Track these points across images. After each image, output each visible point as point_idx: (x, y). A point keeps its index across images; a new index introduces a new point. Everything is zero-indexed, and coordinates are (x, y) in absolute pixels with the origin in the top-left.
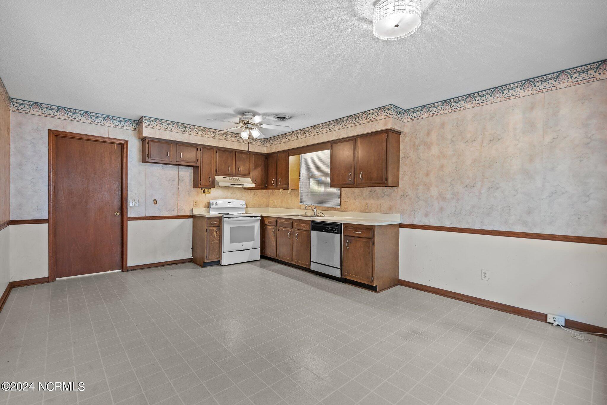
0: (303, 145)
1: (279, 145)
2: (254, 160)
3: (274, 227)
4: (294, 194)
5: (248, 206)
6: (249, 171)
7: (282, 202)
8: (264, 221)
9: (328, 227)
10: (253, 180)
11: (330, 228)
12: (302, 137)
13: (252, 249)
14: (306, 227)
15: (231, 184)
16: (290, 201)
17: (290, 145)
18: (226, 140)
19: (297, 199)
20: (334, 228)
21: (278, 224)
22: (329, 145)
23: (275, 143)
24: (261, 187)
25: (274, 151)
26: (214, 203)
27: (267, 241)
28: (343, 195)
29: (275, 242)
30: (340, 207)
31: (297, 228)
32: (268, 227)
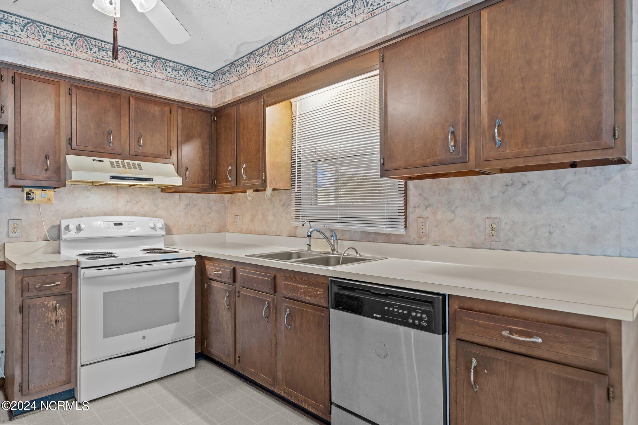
0: (300, 69)
1: (241, 82)
2: (183, 122)
3: (229, 287)
4: (281, 200)
5: (174, 230)
6: (169, 146)
7: (252, 221)
8: (206, 269)
9: (392, 305)
10: (180, 169)
11: (400, 307)
12: (296, 50)
13: (174, 342)
14: (316, 296)
15: (113, 178)
16: (270, 218)
17: (267, 77)
18: (98, 62)
19: (287, 214)
20: (415, 310)
21: (238, 278)
22: (375, 59)
23: (232, 80)
24: (203, 186)
25: (229, 98)
26: (72, 227)
27: (212, 320)
28: (413, 200)
29: (230, 326)
30: (404, 233)
31: (289, 295)
32: (214, 284)
